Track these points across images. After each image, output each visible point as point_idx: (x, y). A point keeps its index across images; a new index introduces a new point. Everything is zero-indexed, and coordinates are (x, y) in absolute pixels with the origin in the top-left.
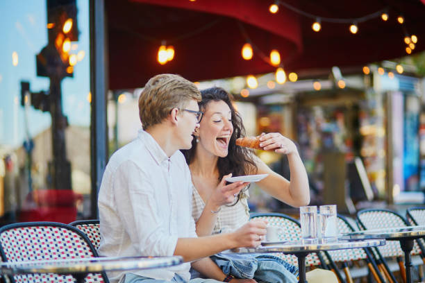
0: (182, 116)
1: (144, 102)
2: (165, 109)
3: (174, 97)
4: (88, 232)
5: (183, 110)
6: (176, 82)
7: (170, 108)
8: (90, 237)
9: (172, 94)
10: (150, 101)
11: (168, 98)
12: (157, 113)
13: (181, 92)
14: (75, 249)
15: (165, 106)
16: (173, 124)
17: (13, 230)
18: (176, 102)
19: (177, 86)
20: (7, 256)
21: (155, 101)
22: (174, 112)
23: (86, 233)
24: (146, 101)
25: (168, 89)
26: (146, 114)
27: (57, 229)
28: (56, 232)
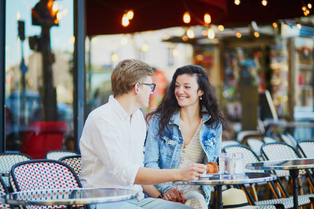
0: (142, 88)
1: (116, 79)
2: (130, 84)
3: (136, 76)
4: (75, 167)
5: (142, 84)
6: (137, 65)
7: (134, 84)
8: (76, 170)
9: (135, 74)
10: (120, 79)
11: (132, 77)
12: (125, 86)
13: (141, 72)
14: (66, 182)
15: (130, 83)
16: (136, 94)
17: (23, 166)
18: (137, 79)
19: (138, 68)
20: (20, 188)
21: (123, 79)
22: (136, 86)
23: (73, 167)
24: (117, 79)
25: (132, 71)
26: (117, 88)
27: (52, 164)
28: (52, 166)
